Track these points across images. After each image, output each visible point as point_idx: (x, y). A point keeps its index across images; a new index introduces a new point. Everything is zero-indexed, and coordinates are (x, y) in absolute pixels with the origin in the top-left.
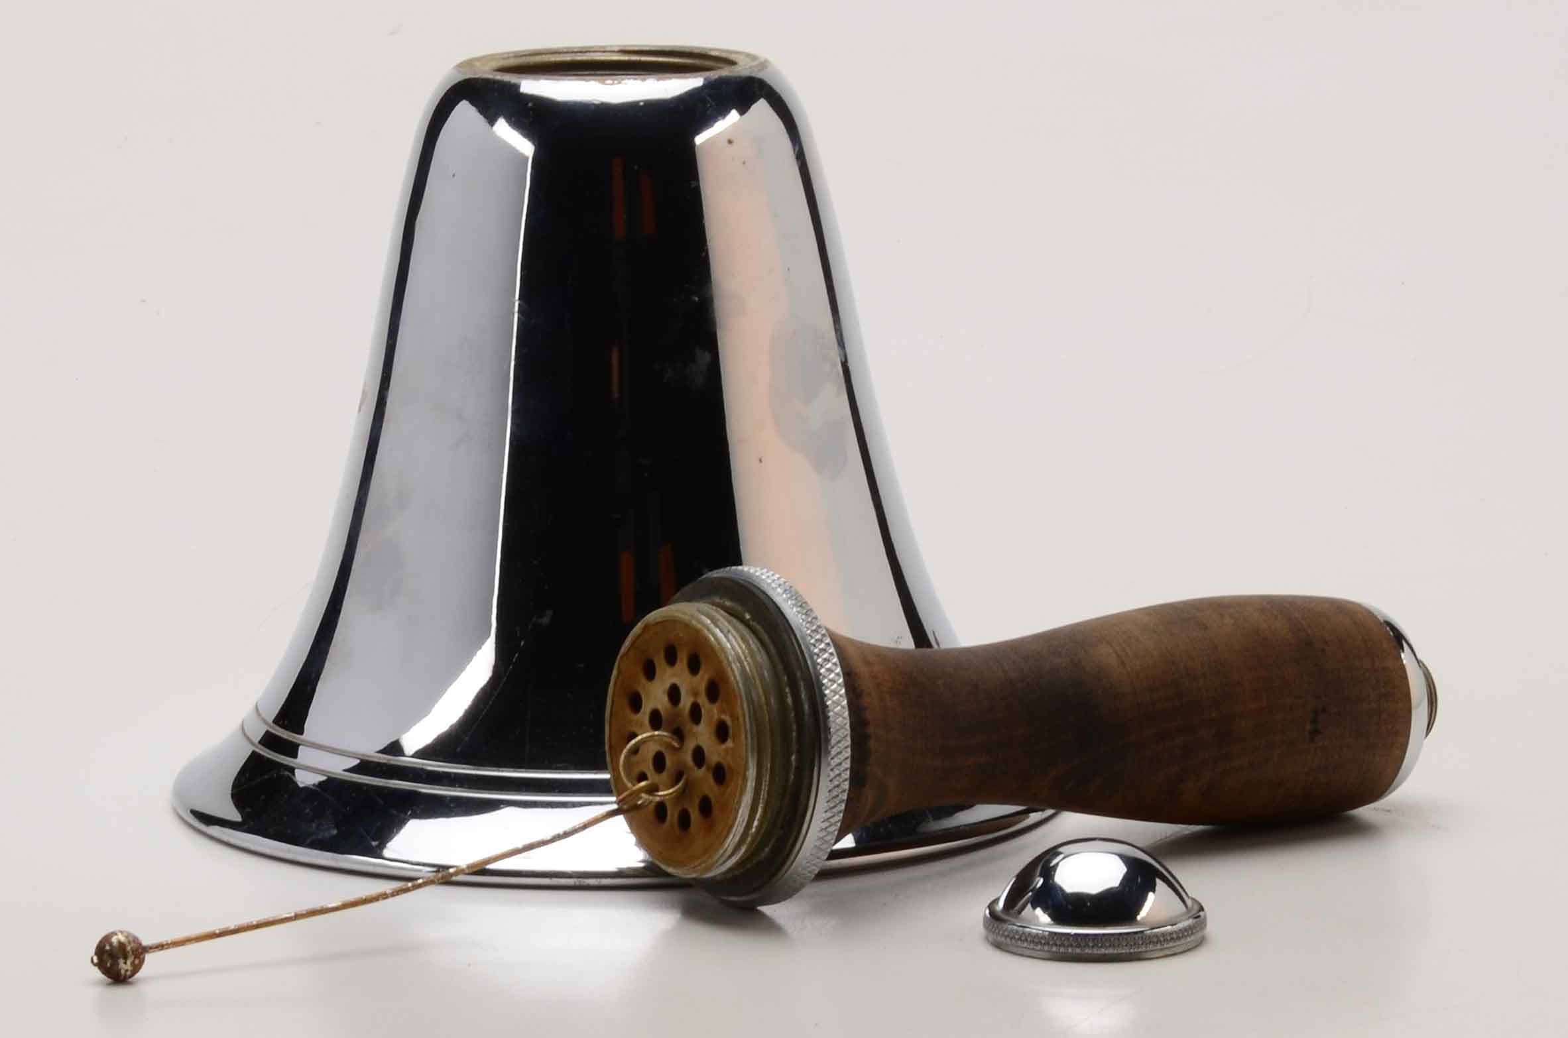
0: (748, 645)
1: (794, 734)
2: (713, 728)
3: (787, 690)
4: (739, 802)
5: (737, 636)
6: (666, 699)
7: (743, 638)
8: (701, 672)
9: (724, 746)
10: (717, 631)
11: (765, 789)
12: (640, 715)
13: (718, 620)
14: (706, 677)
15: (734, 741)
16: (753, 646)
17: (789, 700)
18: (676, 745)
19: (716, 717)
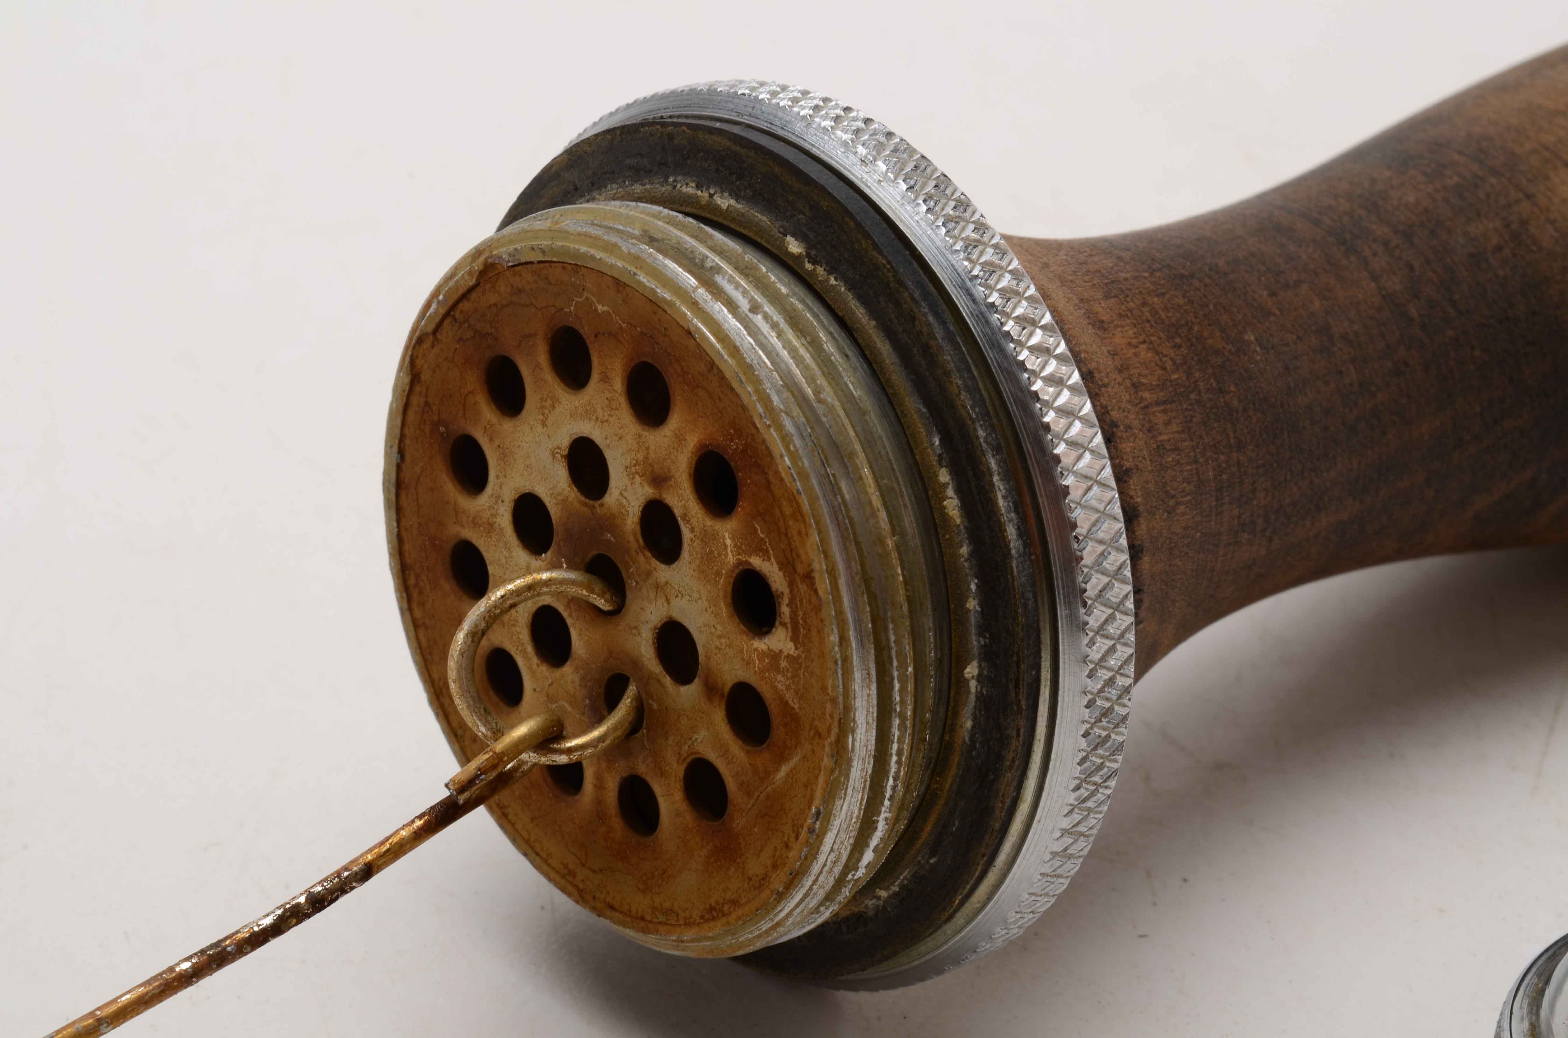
0: (814, 344)
1: (972, 604)
2: (724, 584)
3: (944, 476)
4: (824, 816)
5: (777, 317)
6: (561, 474)
7: (794, 320)
8: (675, 421)
9: (761, 645)
10: (720, 310)
11: (898, 772)
12: (484, 499)
13: (718, 270)
14: (692, 441)
15: (795, 638)
16: (829, 347)
17: (952, 505)
18: (602, 603)
19: (731, 559)
